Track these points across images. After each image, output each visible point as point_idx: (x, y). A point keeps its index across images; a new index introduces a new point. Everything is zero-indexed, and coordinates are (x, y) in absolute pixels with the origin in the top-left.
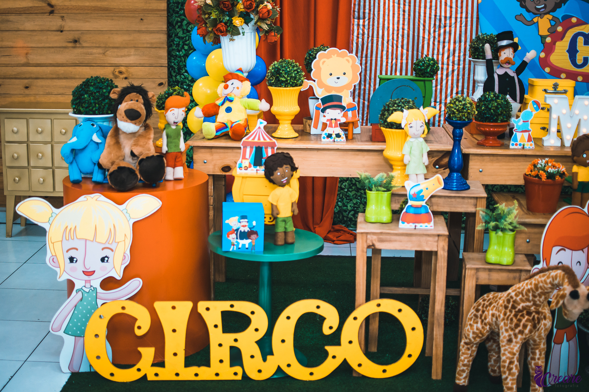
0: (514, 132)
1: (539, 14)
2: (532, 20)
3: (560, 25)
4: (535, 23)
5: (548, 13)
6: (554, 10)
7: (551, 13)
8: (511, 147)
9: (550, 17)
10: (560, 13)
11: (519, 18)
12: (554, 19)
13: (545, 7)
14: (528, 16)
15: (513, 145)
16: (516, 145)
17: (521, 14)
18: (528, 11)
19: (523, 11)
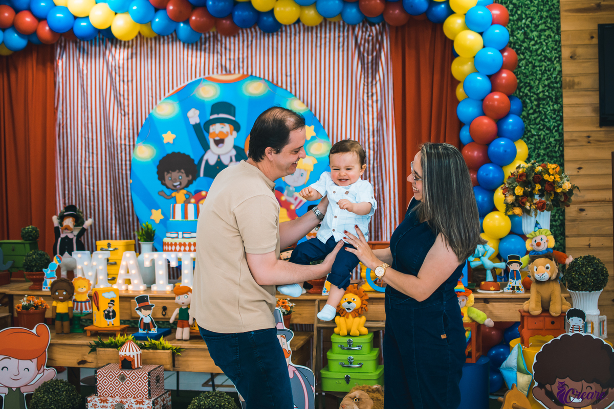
0: (45, 279)
1: (175, 189)
2: (171, 195)
3: (193, 197)
4: (173, 197)
5: (183, 188)
6: (187, 186)
7: (186, 189)
8: (43, 290)
9: (184, 191)
10: (192, 188)
11: (161, 193)
12: (188, 193)
13: (180, 184)
14: (167, 192)
15: (44, 288)
16: (47, 288)
17: (162, 191)
18: (168, 188)
19: (164, 188)
